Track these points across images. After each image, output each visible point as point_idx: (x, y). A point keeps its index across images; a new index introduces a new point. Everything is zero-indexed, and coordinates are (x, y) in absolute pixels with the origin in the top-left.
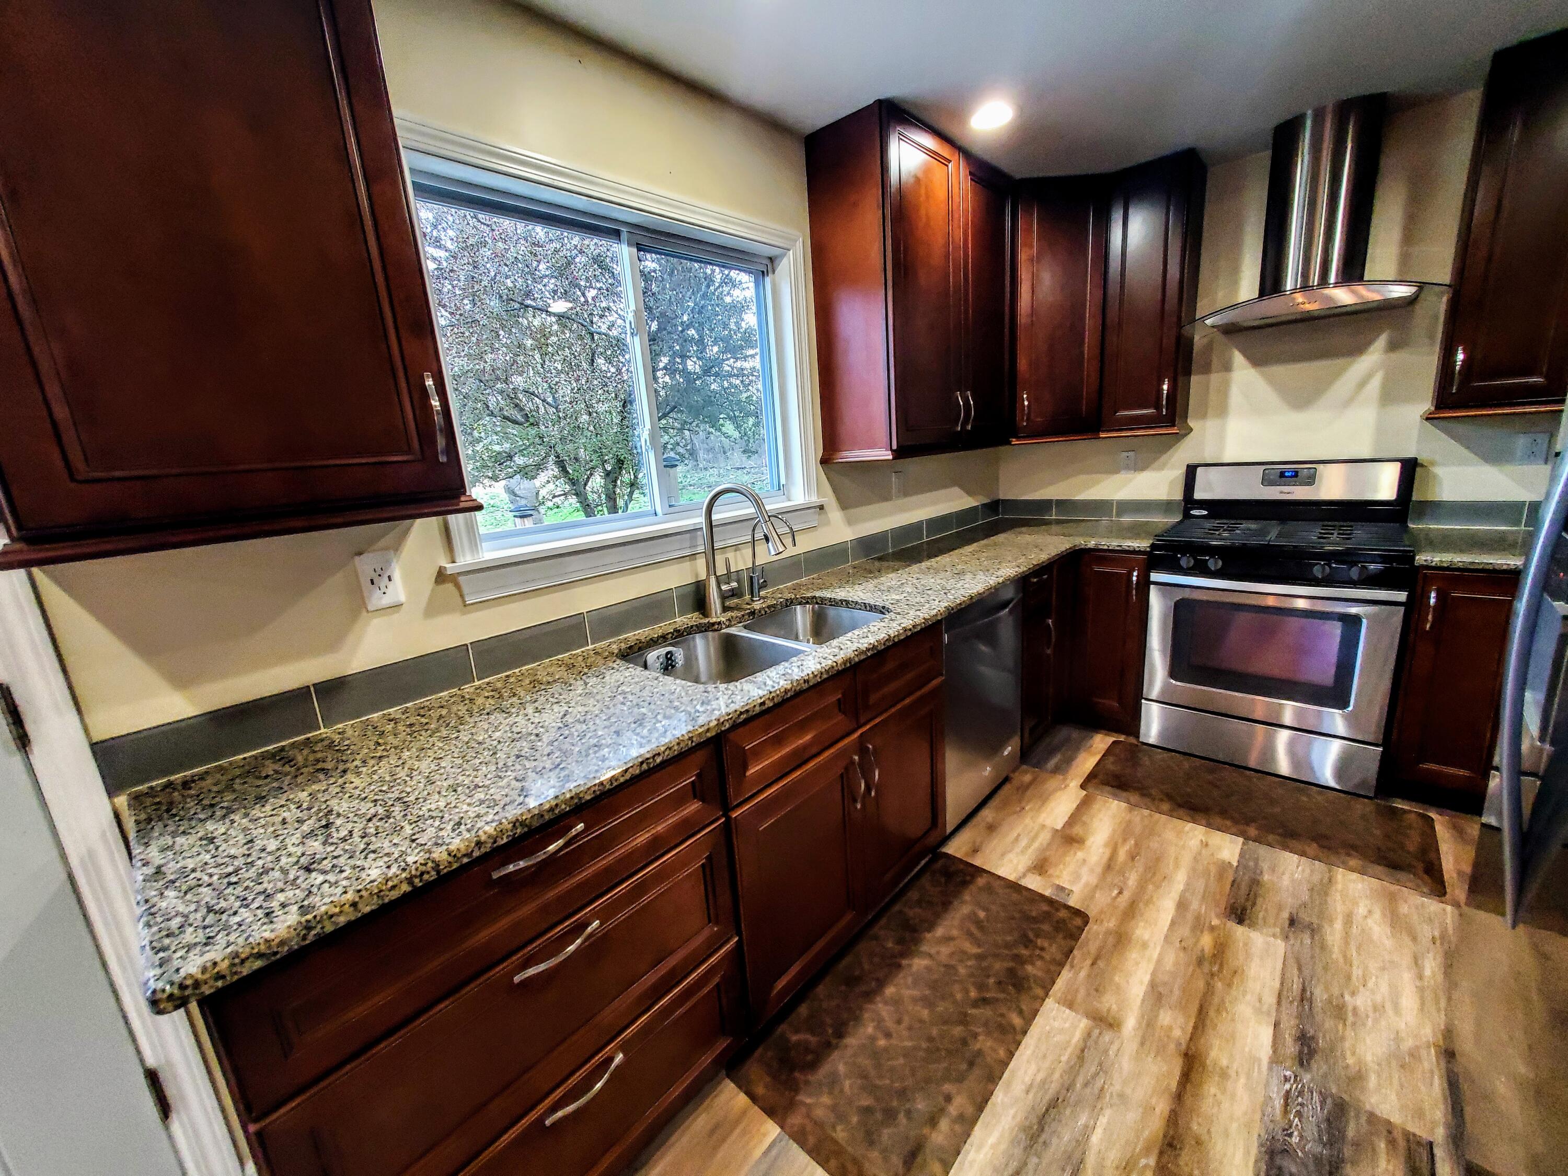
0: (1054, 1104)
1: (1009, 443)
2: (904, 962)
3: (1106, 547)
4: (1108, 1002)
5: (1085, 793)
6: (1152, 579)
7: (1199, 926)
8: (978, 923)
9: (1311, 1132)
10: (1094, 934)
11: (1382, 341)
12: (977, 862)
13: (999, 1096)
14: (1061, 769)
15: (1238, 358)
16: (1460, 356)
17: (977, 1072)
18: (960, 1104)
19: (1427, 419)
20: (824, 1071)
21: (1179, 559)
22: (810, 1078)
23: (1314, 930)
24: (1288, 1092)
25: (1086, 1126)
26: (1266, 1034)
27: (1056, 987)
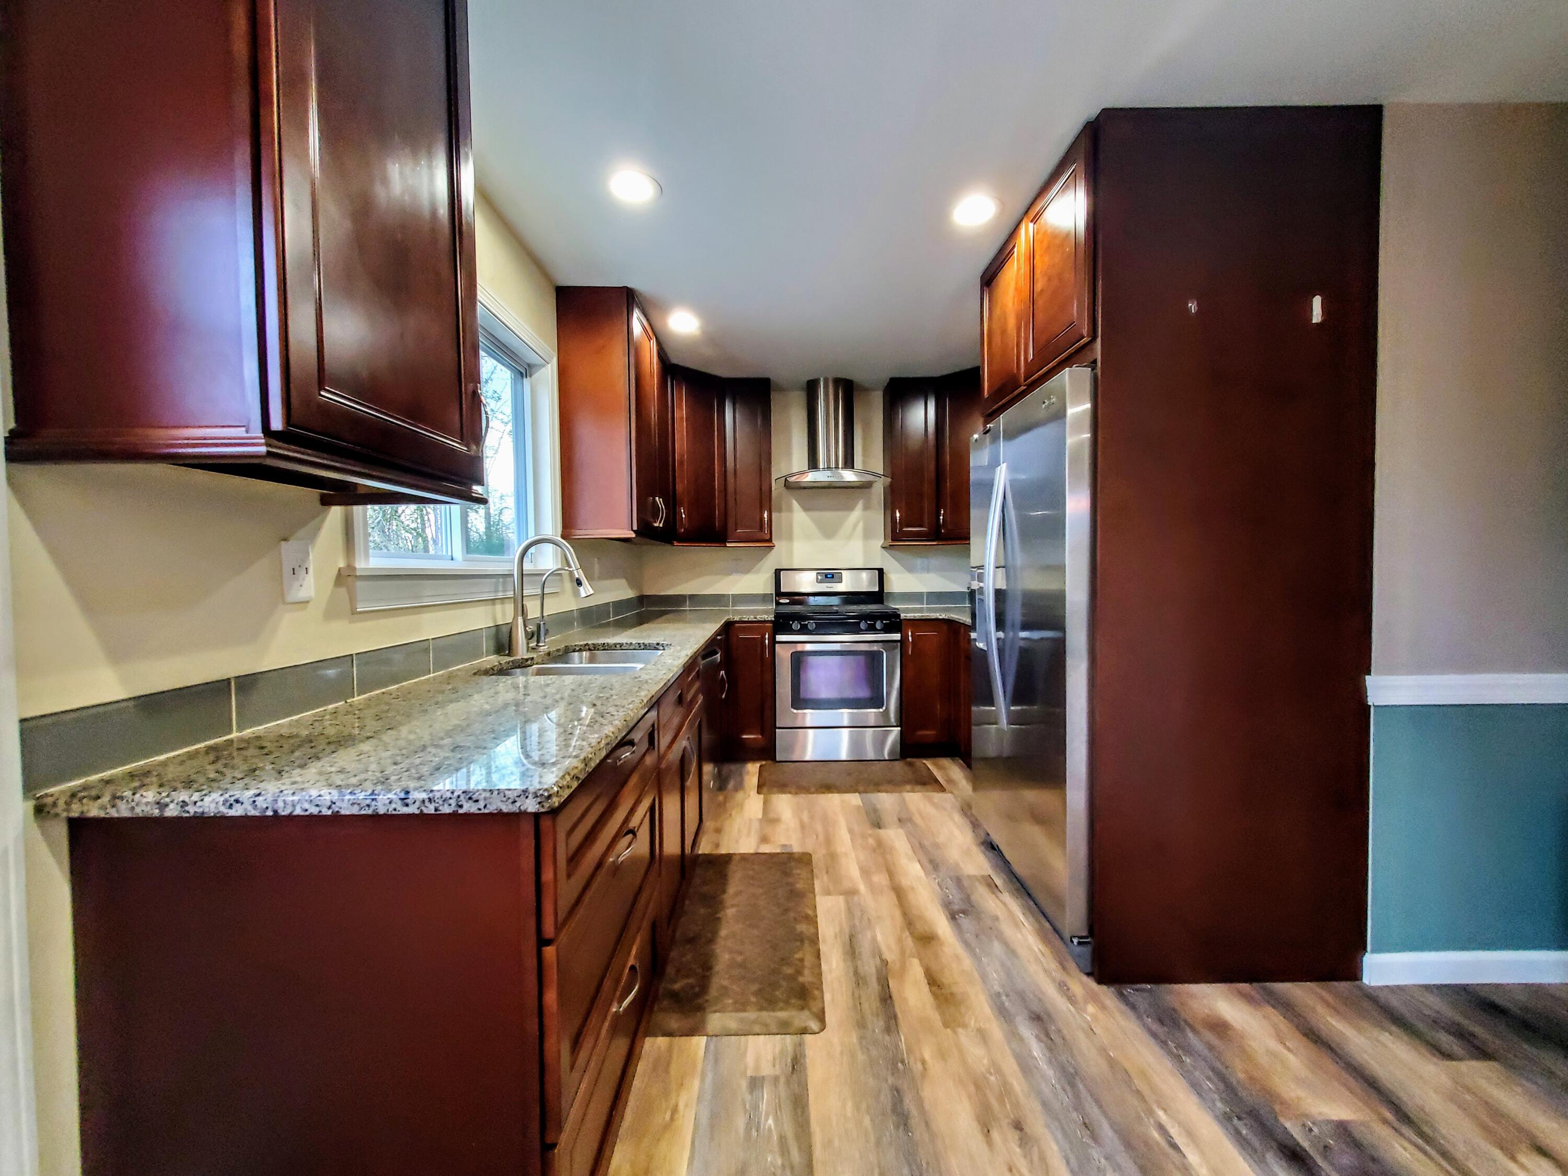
0: (852, 938)
1: (672, 544)
2: (718, 915)
3: (746, 620)
4: (846, 884)
5: (762, 796)
6: (777, 640)
7: (864, 836)
8: (753, 878)
9: (954, 892)
10: (818, 858)
11: (860, 505)
12: (723, 851)
13: (823, 948)
14: (739, 786)
15: (795, 505)
16: (898, 515)
17: (807, 943)
18: (809, 960)
19: (883, 548)
20: (713, 991)
21: (792, 625)
22: (707, 997)
23: (910, 820)
24: (938, 883)
25: (872, 936)
26: (918, 866)
27: (816, 890)
